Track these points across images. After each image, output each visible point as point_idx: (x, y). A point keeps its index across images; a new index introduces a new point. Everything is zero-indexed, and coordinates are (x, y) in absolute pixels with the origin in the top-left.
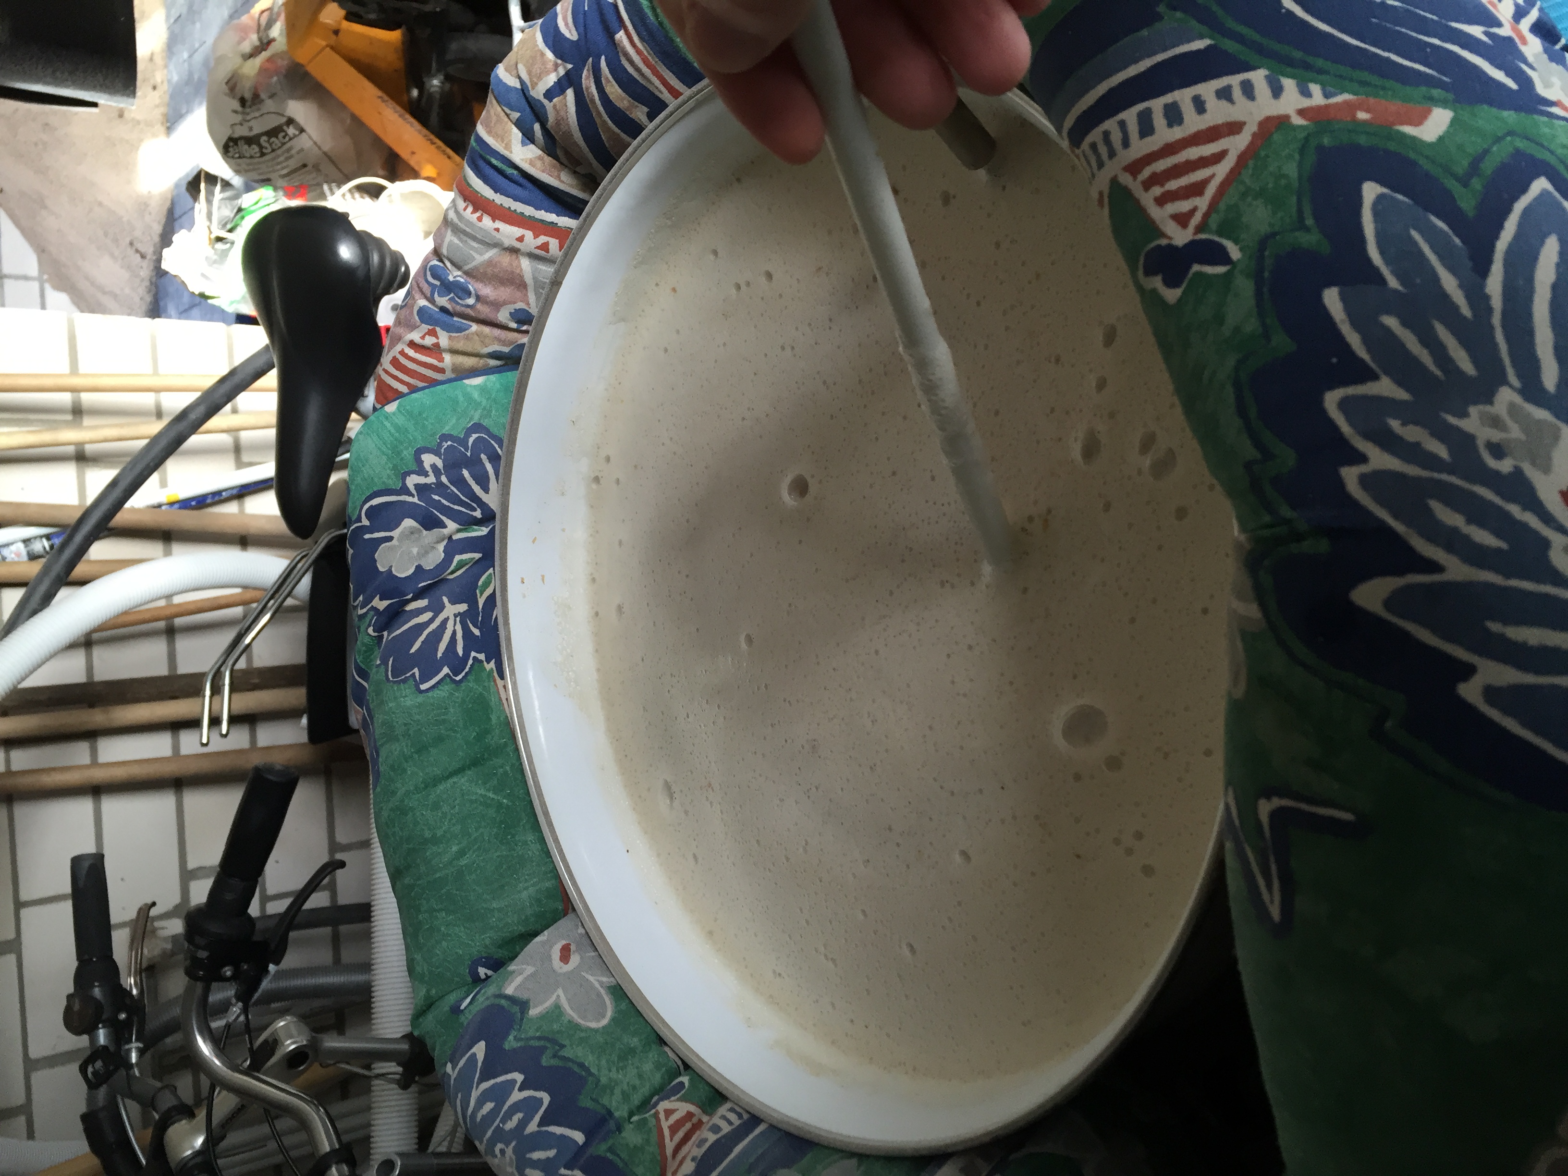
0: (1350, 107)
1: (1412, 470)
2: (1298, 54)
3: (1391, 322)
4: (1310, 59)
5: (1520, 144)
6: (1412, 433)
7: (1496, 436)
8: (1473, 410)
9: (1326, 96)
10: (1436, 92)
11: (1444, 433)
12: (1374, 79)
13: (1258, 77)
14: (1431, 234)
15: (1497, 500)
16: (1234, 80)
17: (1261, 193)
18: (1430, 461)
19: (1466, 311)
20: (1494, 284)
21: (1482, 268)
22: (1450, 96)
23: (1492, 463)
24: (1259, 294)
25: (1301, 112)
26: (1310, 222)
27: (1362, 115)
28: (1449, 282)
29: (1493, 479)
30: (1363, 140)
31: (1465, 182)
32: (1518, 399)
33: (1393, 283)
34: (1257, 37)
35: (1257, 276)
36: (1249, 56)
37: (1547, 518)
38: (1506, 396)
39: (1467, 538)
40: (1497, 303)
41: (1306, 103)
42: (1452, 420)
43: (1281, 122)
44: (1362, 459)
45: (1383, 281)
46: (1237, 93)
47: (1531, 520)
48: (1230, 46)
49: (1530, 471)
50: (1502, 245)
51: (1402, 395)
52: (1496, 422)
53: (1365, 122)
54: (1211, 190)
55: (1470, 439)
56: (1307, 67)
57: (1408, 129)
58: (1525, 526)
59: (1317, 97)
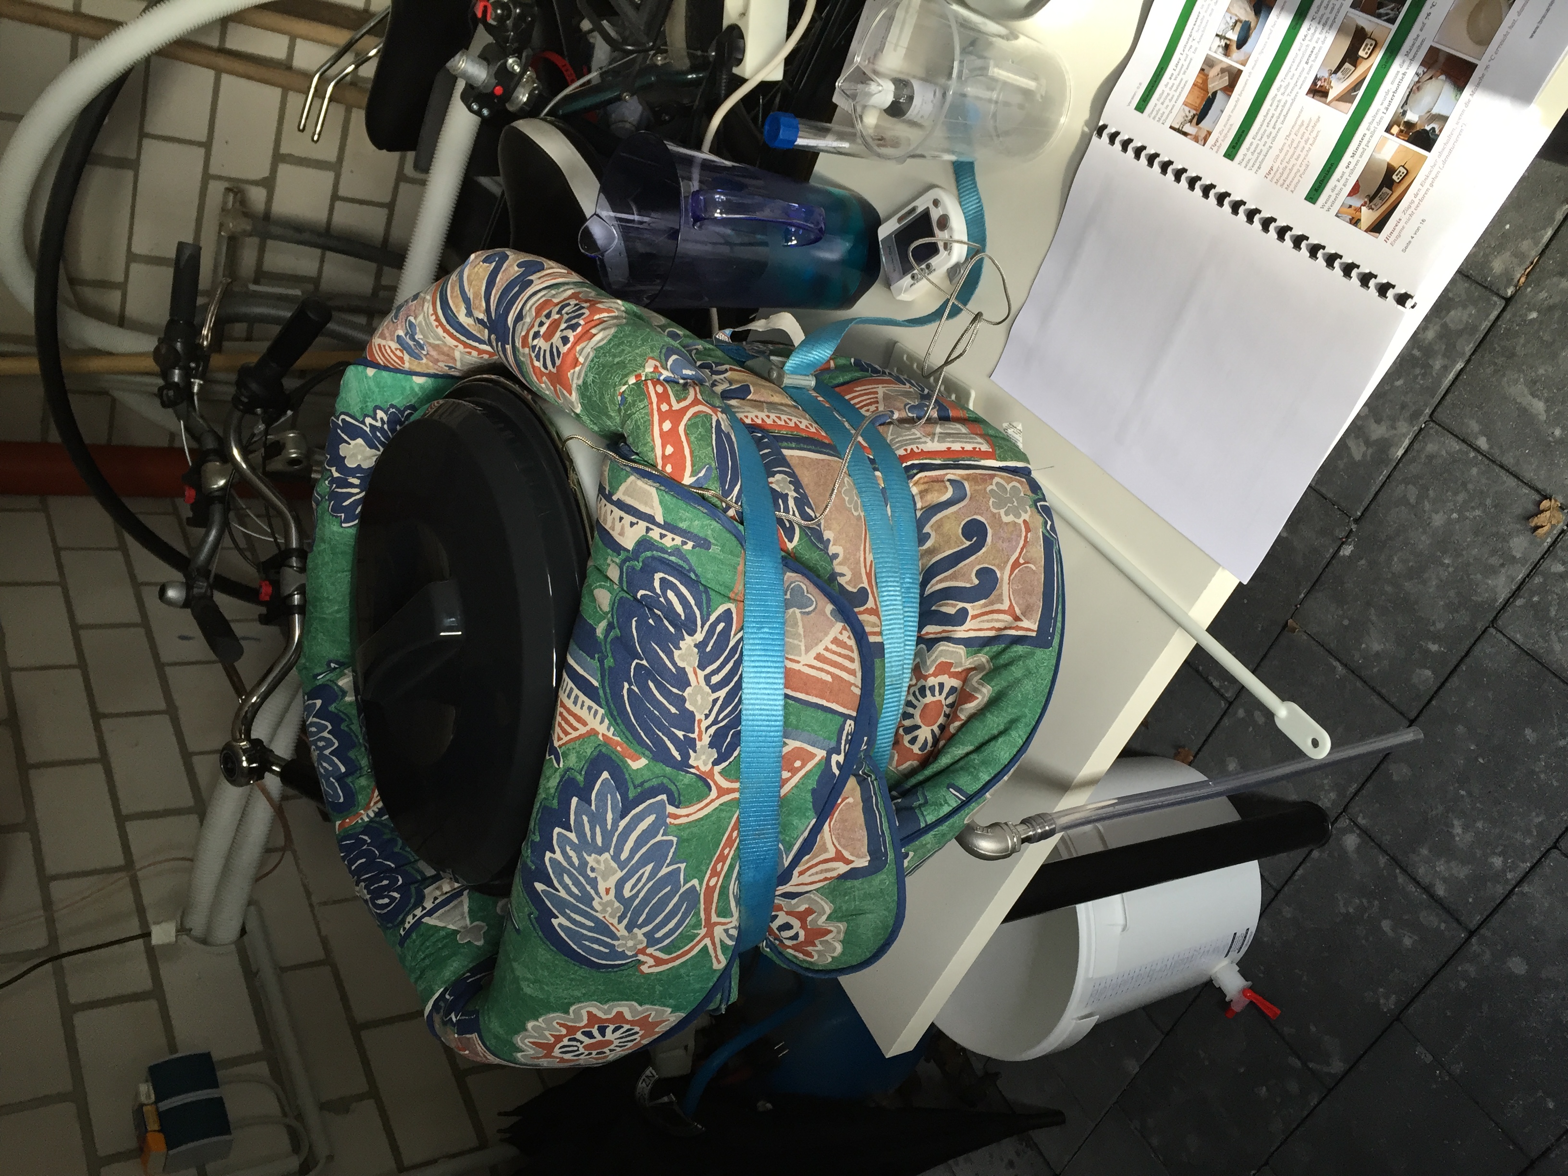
0: (618, 743)
1: (565, 864)
2: (615, 713)
3: (585, 818)
4: (618, 718)
5: (665, 781)
6: (572, 853)
7: (595, 865)
8: (593, 855)
9: (613, 735)
10: (647, 753)
11: (580, 858)
12: (630, 738)
13: (601, 711)
14: (614, 798)
15: (584, 883)
16: (595, 706)
17: (578, 752)
18: (571, 864)
19: (609, 827)
20: (623, 824)
21: (622, 817)
22: (651, 756)
23: (589, 872)
24: (559, 783)
25: (603, 735)
26: (583, 773)
27: (619, 748)
28: (610, 816)
29: (586, 877)
30: (613, 757)
31: (635, 787)
32: (610, 858)
33: (593, 807)
34: (609, 696)
35: (562, 777)
36: (604, 703)
37: (597, 893)
38: (606, 855)
39: (570, 889)
40: (620, 829)
41: (606, 733)
42: (585, 855)
43: (597, 733)
44: (554, 852)
45: (591, 805)
46: (593, 711)
47: (592, 892)
48: (601, 692)
49: (599, 879)
50: (633, 812)
51: (576, 841)
52: (598, 862)
53: (618, 751)
54: (569, 737)
55: (587, 863)
56: (615, 720)
57: (629, 761)
58: (589, 893)
59: (610, 734)
